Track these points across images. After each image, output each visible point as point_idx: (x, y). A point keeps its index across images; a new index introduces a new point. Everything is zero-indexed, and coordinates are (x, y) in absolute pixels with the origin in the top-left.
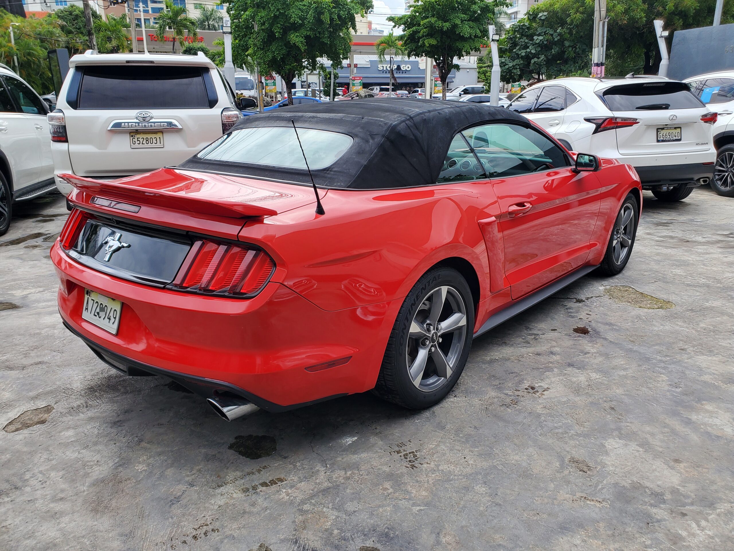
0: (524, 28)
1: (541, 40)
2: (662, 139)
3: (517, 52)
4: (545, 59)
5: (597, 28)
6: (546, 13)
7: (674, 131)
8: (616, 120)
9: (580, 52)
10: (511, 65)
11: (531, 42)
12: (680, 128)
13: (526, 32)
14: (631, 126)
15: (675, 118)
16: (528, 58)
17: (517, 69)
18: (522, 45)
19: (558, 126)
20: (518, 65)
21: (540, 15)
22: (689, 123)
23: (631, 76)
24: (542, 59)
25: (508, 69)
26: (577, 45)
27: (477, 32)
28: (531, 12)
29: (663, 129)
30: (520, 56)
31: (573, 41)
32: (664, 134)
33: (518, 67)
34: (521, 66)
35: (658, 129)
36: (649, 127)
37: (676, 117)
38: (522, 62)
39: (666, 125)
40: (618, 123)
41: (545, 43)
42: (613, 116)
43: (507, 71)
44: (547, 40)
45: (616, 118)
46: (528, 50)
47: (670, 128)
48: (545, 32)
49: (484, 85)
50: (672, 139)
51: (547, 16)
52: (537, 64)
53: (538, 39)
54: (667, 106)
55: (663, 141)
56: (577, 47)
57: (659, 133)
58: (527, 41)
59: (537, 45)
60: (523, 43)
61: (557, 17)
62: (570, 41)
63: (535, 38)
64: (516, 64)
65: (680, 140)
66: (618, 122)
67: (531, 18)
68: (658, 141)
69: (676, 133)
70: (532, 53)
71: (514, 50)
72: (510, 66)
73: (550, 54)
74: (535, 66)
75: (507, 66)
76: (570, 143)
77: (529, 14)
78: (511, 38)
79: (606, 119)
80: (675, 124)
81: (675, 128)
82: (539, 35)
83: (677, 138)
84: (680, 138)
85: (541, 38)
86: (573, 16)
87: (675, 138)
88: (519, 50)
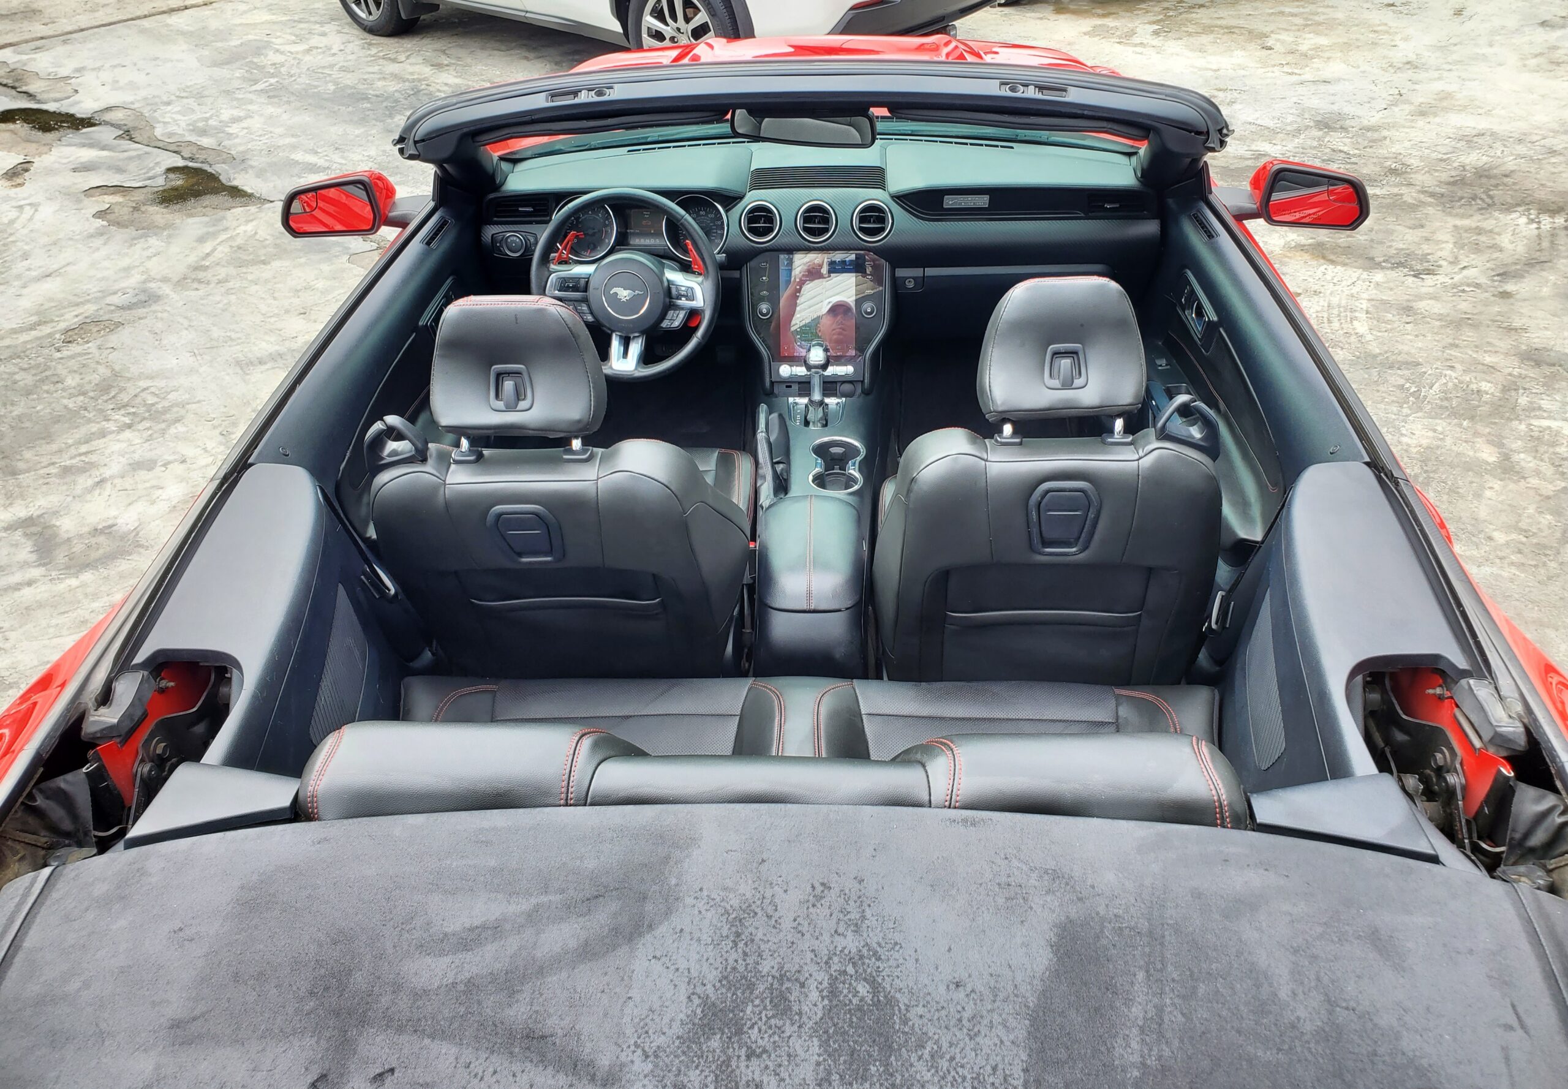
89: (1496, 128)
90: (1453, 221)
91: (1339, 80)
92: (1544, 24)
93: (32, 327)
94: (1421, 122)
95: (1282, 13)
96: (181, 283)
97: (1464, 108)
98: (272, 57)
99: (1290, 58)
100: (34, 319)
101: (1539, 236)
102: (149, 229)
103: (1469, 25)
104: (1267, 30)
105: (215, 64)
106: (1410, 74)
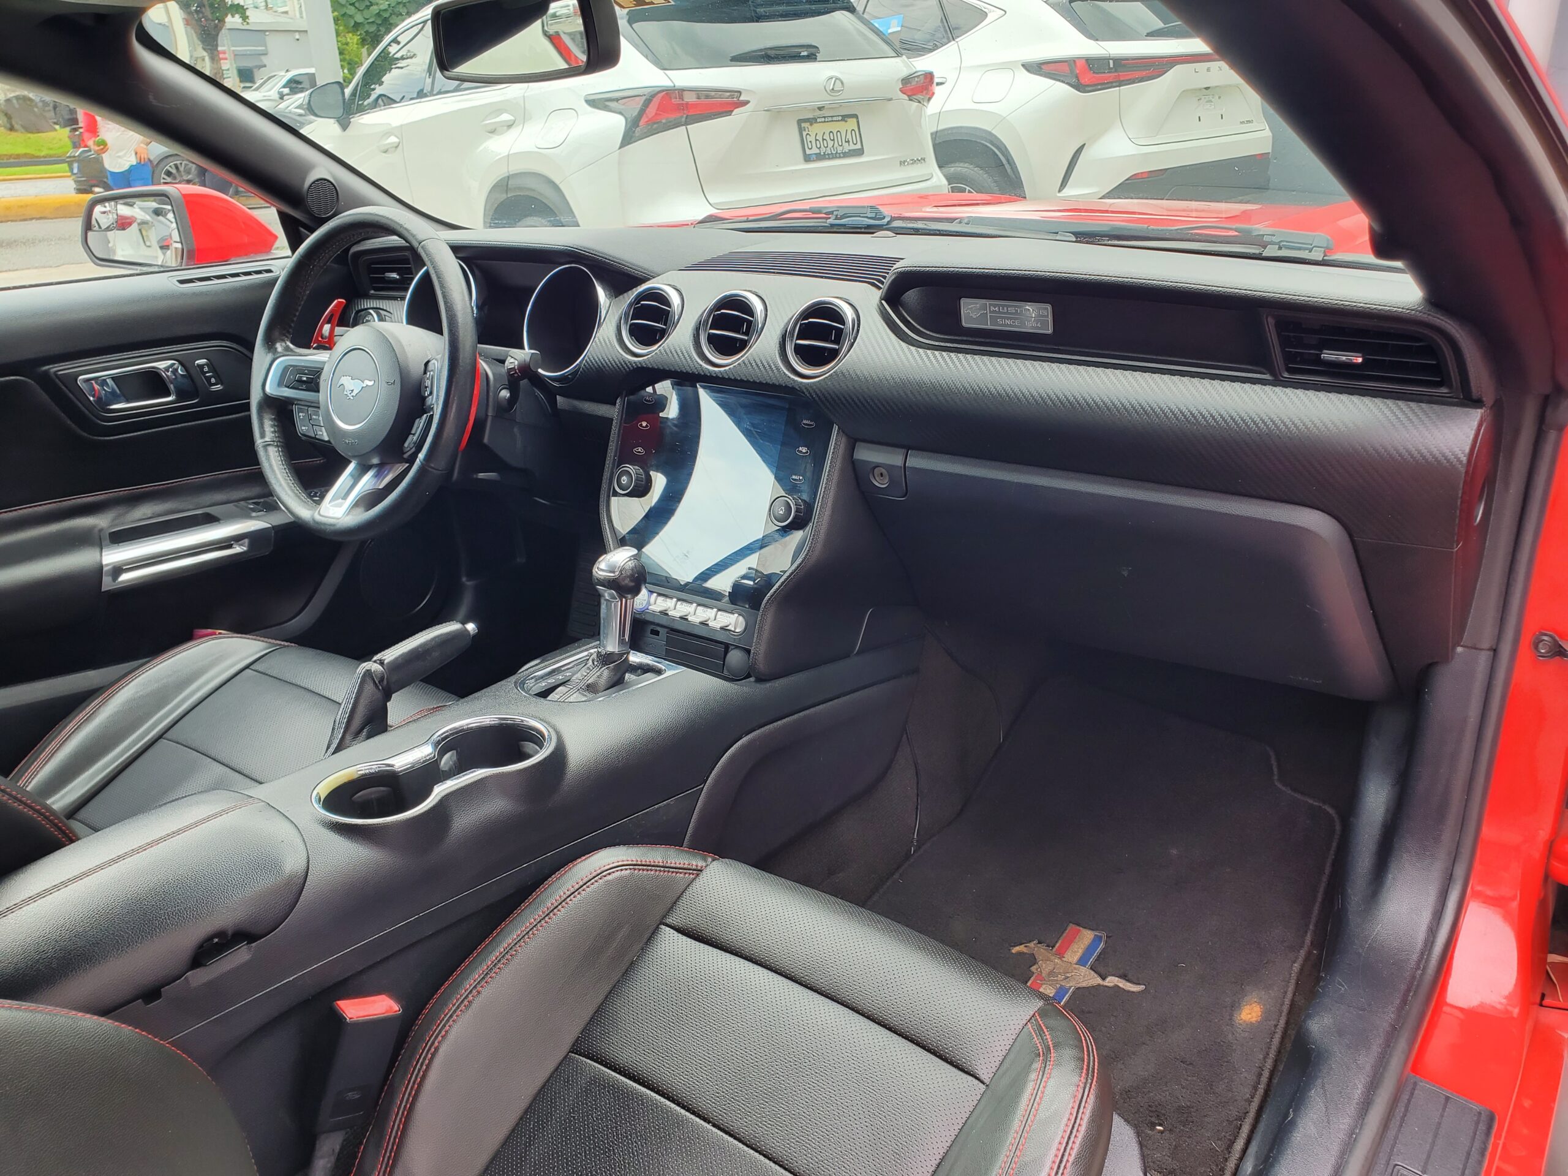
2: (815, 151)
7: (842, 127)
8: (681, 97)
12: (855, 116)
14: (729, 113)
15: (838, 86)
19: (513, 133)
22: (876, 101)
29: (812, 121)
32: (820, 138)
35: (800, 122)
36: (776, 114)
37: (842, 83)
39: (820, 109)
40: (688, 106)
42: (671, 84)
45: (682, 91)
47: (830, 119)
50: (840, 150)
54: (813, 50)
55: (820, 157)
57: (804, 134)
65: (860, 152)
66: (687, 104)
68: (807, 159)
69: (849, 132)
72: (382, 7)
75: (375, 7)
76: (557, 182)
79: (653, 96)
80: (840, 105)
81: (845, 118)
83: (852, 147)
84: (859, 146)
87: (847, 148)
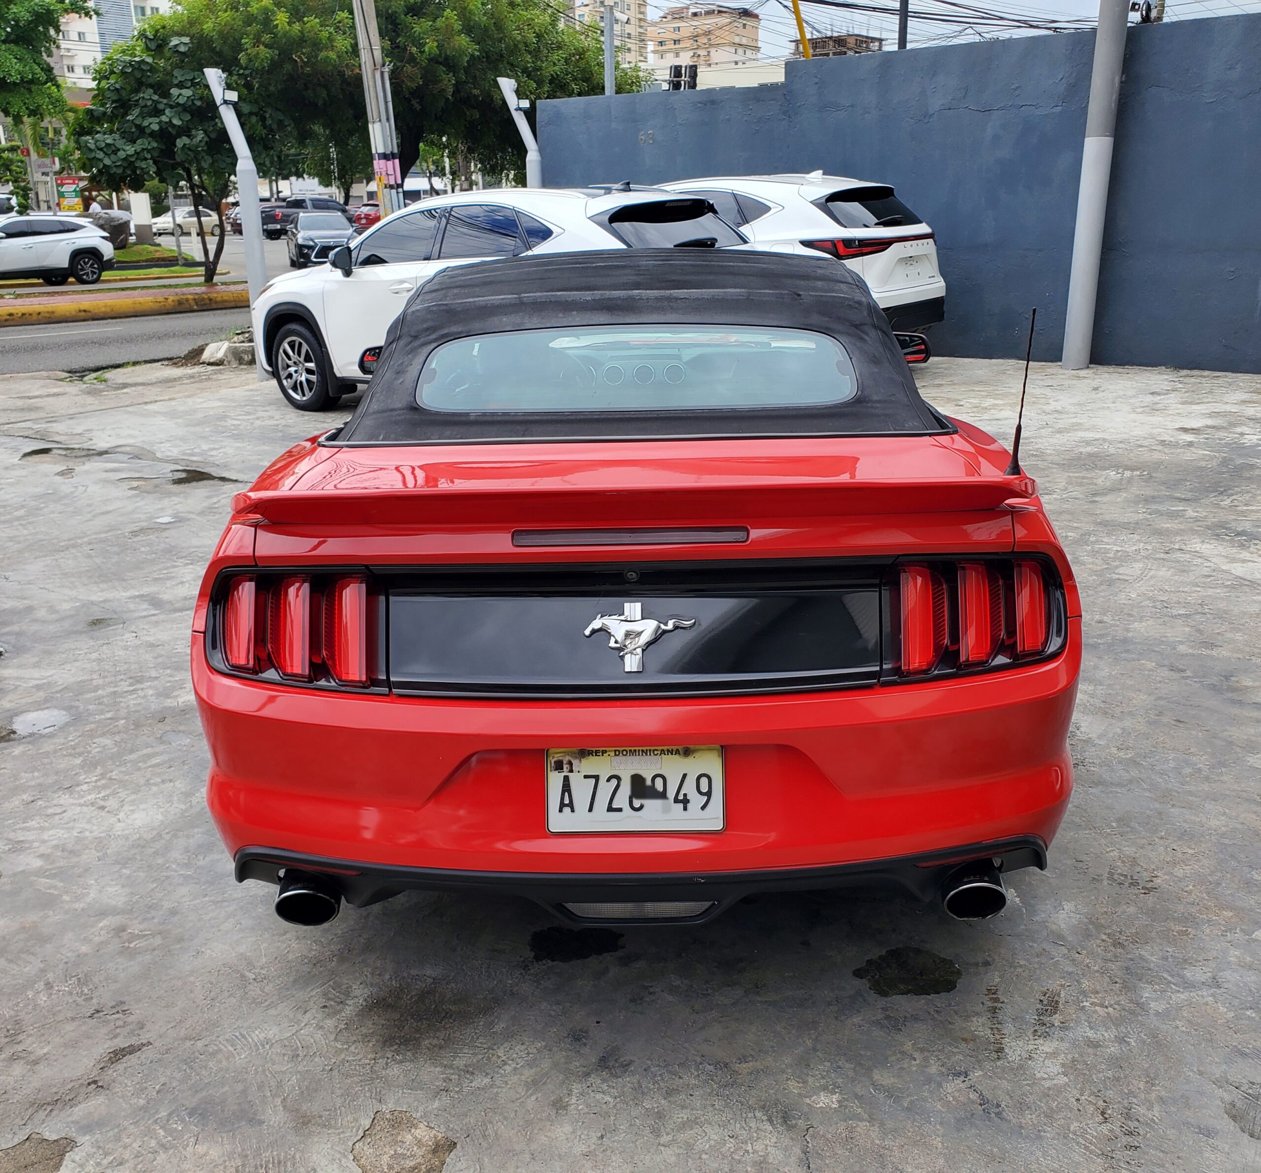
0: (144, 67)
1: (188, 97)
3: (138, 122)
4: (206, 139)
5: (371, 83)
6: (186, 40)
9: (275, 126)
10: (130, 149)
11: (165, 101)
13: (149, 76)
16: (166, 136)
17: (146, 159)
18: (146, 106)
20: (149, 151)
21: (174, 41)
23: (622, 187)
24: (199, 138)
25: (125, 159)
26: (265, 112)
27: (36, 71)
28: (148, 33)
30: (148, 131)
31: (256, 102)
33: (149, 156)
34: (156, 154)
38: (155, 145)
41: (198, 103)
43: (125, 164)
44: (201, 99)
46: (164, 118)
48: (192, 80)
49: (11, 193)
51: (190, 45)
52: (189, 149)
53: (180, 95)
56: (267, 116)
58: (156, 97)
59: (180, 109)
60: (149, 103)
61: (213, 50)
62: (250, 102)
63: (174, 91)
64: (143, 149)
67: (153, 46)
70: (174, 126)
71: (129, 118)
73: (211, 128)
74: (186, 153)
77: (146, 37)
78: (117, 89)
82: (181, 85)
85: (187, 93)
86: (252, 51)
88: (142, 116)
89: (1106, 437)
90: (1066, 474)
91: (1007, 419)
92: (1152, 393)
93: (107, 532)
94: (1058, 436)
95: (973, 390)
96: (202, 513)
97: (1088, 429)
98: (230, 422)
99: (975, 410)
100: (107, 528)
101: (1122, 479)
102: (170, 494)
103: (1101, 395)
104: (960, 397)
105: (187, 426)
106: (1056, 415)
